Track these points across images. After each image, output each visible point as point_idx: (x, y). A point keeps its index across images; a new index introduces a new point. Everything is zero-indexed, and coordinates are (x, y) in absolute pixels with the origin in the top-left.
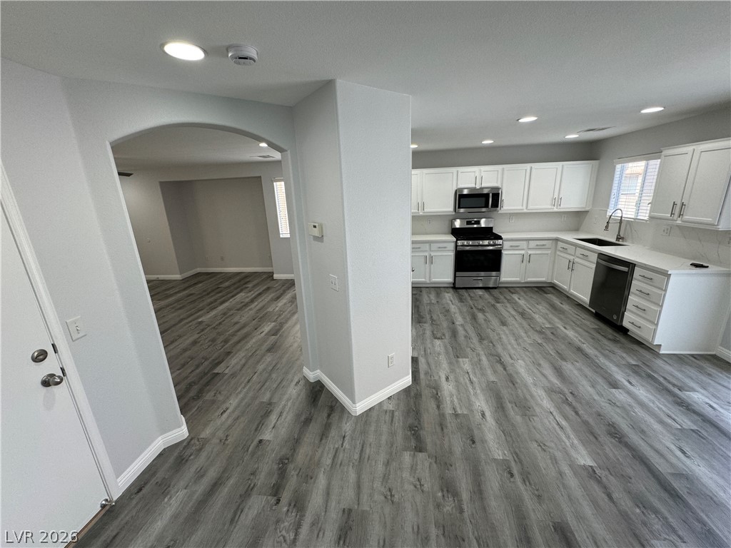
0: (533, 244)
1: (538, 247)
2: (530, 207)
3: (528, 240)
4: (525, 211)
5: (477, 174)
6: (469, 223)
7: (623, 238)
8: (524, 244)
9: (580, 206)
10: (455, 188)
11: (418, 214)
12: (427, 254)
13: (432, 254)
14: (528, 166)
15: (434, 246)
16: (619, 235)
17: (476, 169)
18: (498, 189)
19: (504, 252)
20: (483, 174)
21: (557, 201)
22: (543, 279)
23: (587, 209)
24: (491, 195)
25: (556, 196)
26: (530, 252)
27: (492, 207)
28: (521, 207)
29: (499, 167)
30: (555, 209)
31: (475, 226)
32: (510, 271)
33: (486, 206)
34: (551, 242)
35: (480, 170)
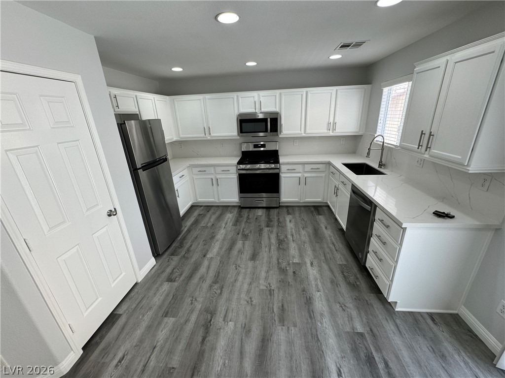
0: (308, 168)
1: (313, 170)
2: (308, 131)
3: (304, 164)
4: (304, 135)
5: (256, 99)
6: (256, 146)
7: (384, 165)
8: (299, 168)
9: (353, 131)
10: (236, 113)
11: (205, 139)
12: (212, 177)
13: (218, 177)
14: (304, 90)
15: (219, 169)
16: (381, 162)
17: (255, 94)
18: (277, 113)
19: (282, 175)
20: (262, 99)
21: (333, 125)
22: (319, 200)
23: (360, 133)
24: (269, 120)
25: (331, 121)
26: (306, 175)
27: (271, 132)
28: (299, 132)
29: (278, 92)
30: (331, 134)
31: (262, 149)
32: (289, 192)
33: (266, 131)
34: (325, 165)
35: (259, 95)
